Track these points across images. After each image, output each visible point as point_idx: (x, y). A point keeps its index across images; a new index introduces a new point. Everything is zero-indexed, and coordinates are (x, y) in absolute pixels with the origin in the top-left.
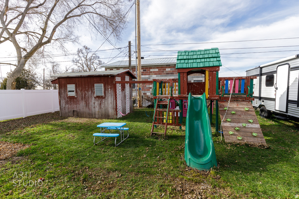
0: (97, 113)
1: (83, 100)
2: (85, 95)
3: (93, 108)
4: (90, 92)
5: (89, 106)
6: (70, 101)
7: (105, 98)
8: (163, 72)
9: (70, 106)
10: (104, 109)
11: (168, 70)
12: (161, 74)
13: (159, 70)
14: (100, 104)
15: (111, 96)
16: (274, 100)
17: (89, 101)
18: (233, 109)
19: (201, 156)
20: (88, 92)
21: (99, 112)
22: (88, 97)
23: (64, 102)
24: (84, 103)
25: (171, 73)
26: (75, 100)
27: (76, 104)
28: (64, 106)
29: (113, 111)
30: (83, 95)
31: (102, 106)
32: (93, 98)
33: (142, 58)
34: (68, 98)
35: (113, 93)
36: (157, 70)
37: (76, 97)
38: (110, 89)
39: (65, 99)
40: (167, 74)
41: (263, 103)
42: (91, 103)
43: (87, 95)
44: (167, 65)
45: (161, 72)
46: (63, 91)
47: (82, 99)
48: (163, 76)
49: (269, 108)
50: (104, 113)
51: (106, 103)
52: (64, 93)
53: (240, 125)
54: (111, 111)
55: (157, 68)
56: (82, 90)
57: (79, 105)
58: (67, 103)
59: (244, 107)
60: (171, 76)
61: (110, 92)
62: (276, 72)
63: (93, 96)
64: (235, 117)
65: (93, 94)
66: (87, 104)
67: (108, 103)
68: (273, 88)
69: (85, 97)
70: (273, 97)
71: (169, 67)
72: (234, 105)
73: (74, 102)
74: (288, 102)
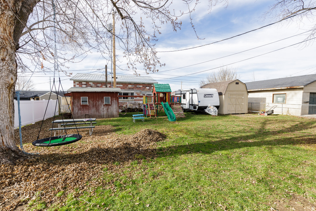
0: (105, 115)
1: (95, 107)
2: (96, 104)
3: (102, 112)
4: (100, 102)
5: (99, 111)
6: (83, 108)
7: (111, 105)
8: (126, 87)
9: (82, 112)
10: (110, 112)
11: (130, 86)
12: (125, 89)
13: (123, 86)
14: (108, 109)
15: (116, 104)
16: (186, 104)
17: (99, 108)
18: (176, 107)
19: (173, 119)
20: (98, 102)
21: (106, 114)
22: (99, 105)
23: (77, 109)
24: (95, 109)
25: (132, 89)
26: (87, 107)
27: (88, 110)
28: (76, 112)
29: (117, 113)
30: (95, 104)
31: (109, 110)
32: (102, 106)
33: (117, 78)
34: (81, 106)
35: (116, 103)
36: (122, 86)
37: (88, 105)
38: (114, 100)
39: (78, 107)
40: (129, 89)
41: (182, 106)
42: (101, 109)
43: (97, 104)
44: (129, 83)
45: (125, 87)
46: (76, 101)
47: (93, 106)
48: (126, 90)
49: (184, 108)
50: (110, 114)
51: (112, 108)
52: (77, 103)
53: (178, 112)
54: (115, 113)
55: (122, 84)
56: (93, 101)
57: (91, 110)
58: (80, 109)
59: (179, 106)
60: (132, 90)
61: (114, 102)
62: (186, 94)
63: (102, 104)
64: (177, 110)
65: (102, 103)
66: (97, 110)
67: (113, 108)
68: (185, 100)
69: (96, 105)
70: (185, 103)
71: (131, 85)
72: (176, 106)
73: (86, 109)
74: (190, 105)
